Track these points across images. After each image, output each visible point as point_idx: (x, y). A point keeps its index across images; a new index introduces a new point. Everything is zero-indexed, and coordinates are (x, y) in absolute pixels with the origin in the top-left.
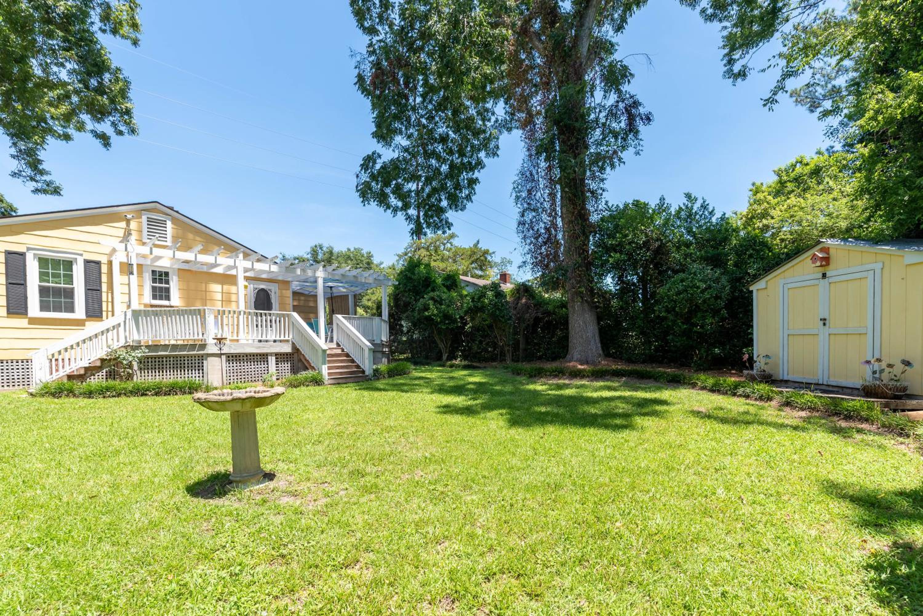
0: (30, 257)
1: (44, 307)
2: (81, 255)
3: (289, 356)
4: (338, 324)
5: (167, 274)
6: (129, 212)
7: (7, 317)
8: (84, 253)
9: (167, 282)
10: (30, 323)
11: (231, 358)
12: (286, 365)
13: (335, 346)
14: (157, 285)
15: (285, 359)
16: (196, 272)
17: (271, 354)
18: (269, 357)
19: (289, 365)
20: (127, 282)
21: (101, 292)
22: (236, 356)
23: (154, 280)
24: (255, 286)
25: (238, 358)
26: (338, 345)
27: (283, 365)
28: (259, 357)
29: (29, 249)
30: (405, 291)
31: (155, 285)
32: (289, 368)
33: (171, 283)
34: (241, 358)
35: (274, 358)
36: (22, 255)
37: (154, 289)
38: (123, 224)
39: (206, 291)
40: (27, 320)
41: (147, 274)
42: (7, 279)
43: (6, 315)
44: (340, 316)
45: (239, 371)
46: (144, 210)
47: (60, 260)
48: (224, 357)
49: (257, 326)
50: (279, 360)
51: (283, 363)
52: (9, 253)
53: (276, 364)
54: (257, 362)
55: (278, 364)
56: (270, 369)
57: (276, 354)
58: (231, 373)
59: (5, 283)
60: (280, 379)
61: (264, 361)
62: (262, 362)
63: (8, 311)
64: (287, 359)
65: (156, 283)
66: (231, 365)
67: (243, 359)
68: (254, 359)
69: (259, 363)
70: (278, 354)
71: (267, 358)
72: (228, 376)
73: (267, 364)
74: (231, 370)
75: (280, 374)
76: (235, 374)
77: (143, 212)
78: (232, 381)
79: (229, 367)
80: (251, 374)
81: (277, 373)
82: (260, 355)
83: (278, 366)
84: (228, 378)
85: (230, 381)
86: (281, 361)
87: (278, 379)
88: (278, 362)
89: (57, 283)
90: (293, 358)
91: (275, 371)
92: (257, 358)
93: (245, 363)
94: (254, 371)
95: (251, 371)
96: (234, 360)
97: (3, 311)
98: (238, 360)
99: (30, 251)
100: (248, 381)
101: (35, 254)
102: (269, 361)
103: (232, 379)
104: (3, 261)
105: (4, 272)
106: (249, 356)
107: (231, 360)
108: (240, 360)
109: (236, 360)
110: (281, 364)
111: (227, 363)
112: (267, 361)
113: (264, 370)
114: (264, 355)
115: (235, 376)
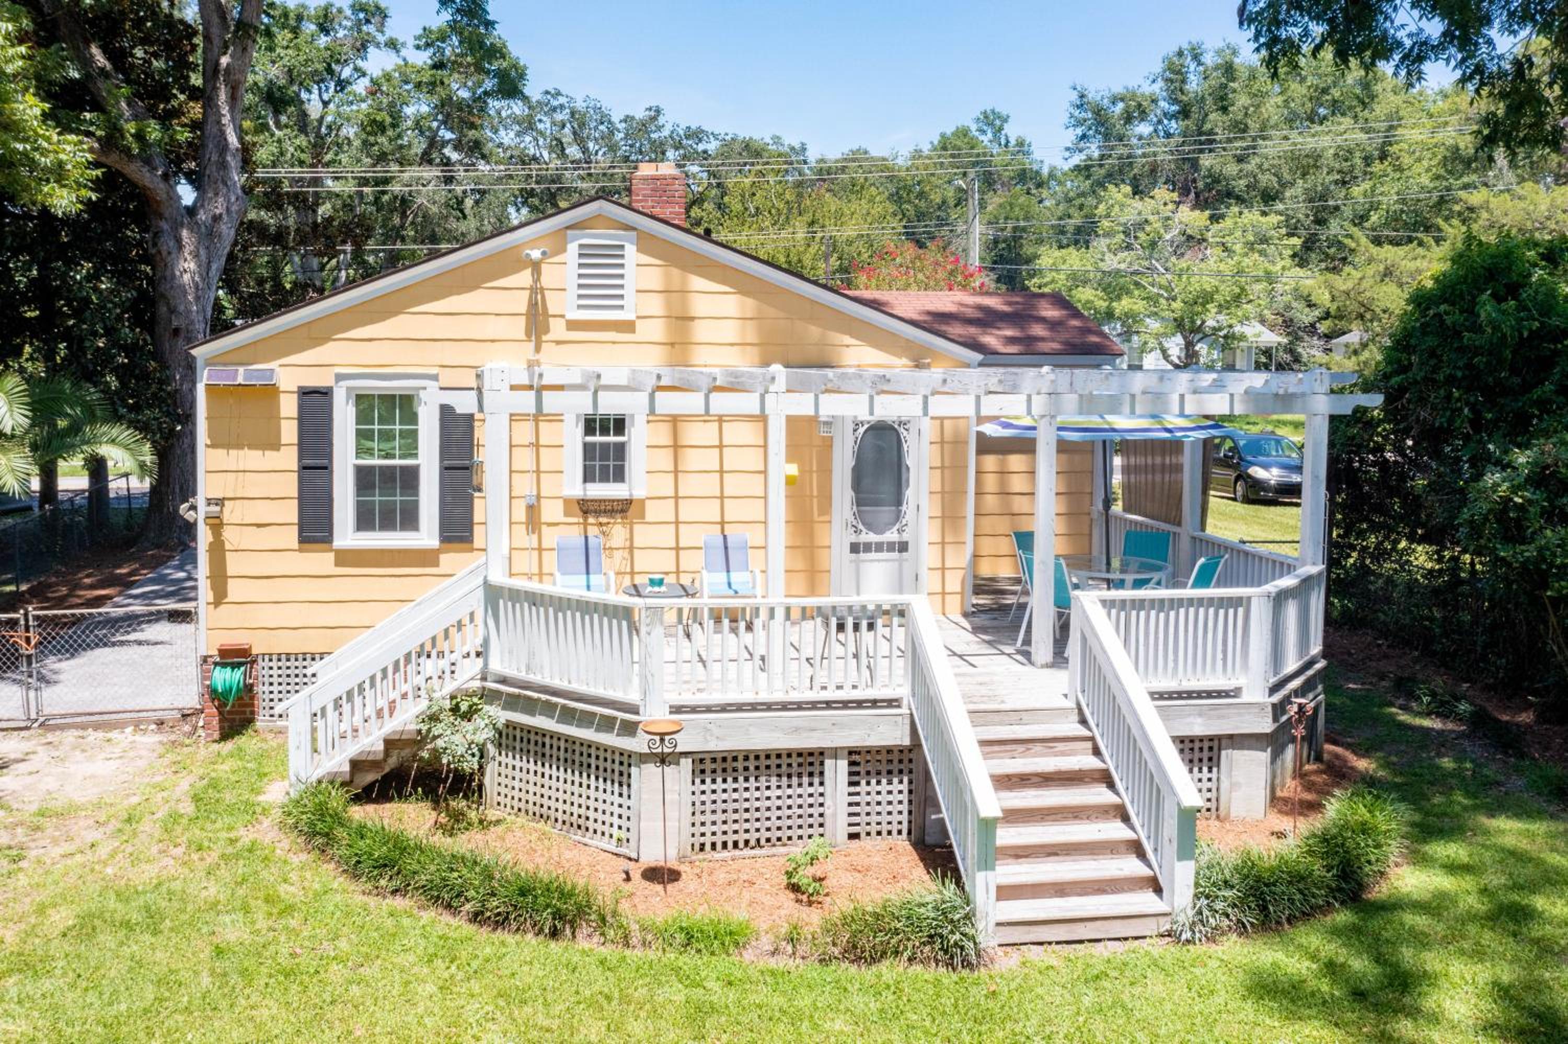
0: (339, 396)
1: (364, 521)
2: (435, 378)
3: (896, 758)
6: (533, 243)
7: (300, 550)
8: (441, 370)
9: (620, 429)
10: (338, 563)
11: (708, 766)
12: (885, 787)
14: (598, 439)
15: (884, 767)
17: (835, 753)
18: (829, 763)
19: (896, 787)
21: (472, 472)
22: (724, 759)
23: (590, 427)
25: (729, 766)
27: (874, 787)
28: (795, 761)
29: (339, 377)
30: (1429, 381)
31: (590, 439)
32: (896, 798)
33: (630, 431)
34: (740, 765)
35: (843, 765)
36: (325, 393)
37: (588, 449)
38: (524, 278)
40: (331, 555)
42: (300, 458)
43: (296, 545)
45: (732, 806)
46: (568, 228)
47: (394, 396)
48: (686, 763)
50: (862, 769)
51: (873, 781)
52: (305, 393)
53: (851, 784)
54: (789, 776)
55: (857, 784)
56: (828, 802)
57: (850, 753)
58: (708, 813)
59: (295, 467)
60: (863, 835)
61: (811, 774)
62: (805, 780)
63: (300, 535)
64: (890, 767)
65: (594, 434)
66: (708, 786)
67: (746, 769)
68: (779, 766)
69: (795, 780)
70: (859, 753)
71: (822, 763)
72: (698, 824)
73: (822, 784)
74: (708, 803)
75: (864, 819)
76: (720, 817)
77: (569, 232)
78: (708, 840)
79: (703, 792)
80: (768, 819)
81: (850, 815)
82: (800, 755)
83: (857, 789)
84: (699, 829)
85: (702, 839)
86: (868, 773)
87: (853, 836)
88: (856, 779)
89: (388, 456)
90: (910, 761)
91: (844, 810)
92: (790, 765)
93: (752, 779)
94: (779, 808)
95: (768, 809)
96: (719, 771)
97: (291, 536)
98: (730, 770)
99: (342, 383)
100: (758, 840)
101: (349, 389)
102: (827, 773)
103: (708, 834)
104: (295, 414)
105: (295, 440)
106: (762, 757)
107: (708, 772)
108: (735, 770)
109: (724, 770)
110: (868, 783)
111: (698, 781)
112: (822, 773)
113: (811, 806)
114: (811, 754)
115: (719, 822)
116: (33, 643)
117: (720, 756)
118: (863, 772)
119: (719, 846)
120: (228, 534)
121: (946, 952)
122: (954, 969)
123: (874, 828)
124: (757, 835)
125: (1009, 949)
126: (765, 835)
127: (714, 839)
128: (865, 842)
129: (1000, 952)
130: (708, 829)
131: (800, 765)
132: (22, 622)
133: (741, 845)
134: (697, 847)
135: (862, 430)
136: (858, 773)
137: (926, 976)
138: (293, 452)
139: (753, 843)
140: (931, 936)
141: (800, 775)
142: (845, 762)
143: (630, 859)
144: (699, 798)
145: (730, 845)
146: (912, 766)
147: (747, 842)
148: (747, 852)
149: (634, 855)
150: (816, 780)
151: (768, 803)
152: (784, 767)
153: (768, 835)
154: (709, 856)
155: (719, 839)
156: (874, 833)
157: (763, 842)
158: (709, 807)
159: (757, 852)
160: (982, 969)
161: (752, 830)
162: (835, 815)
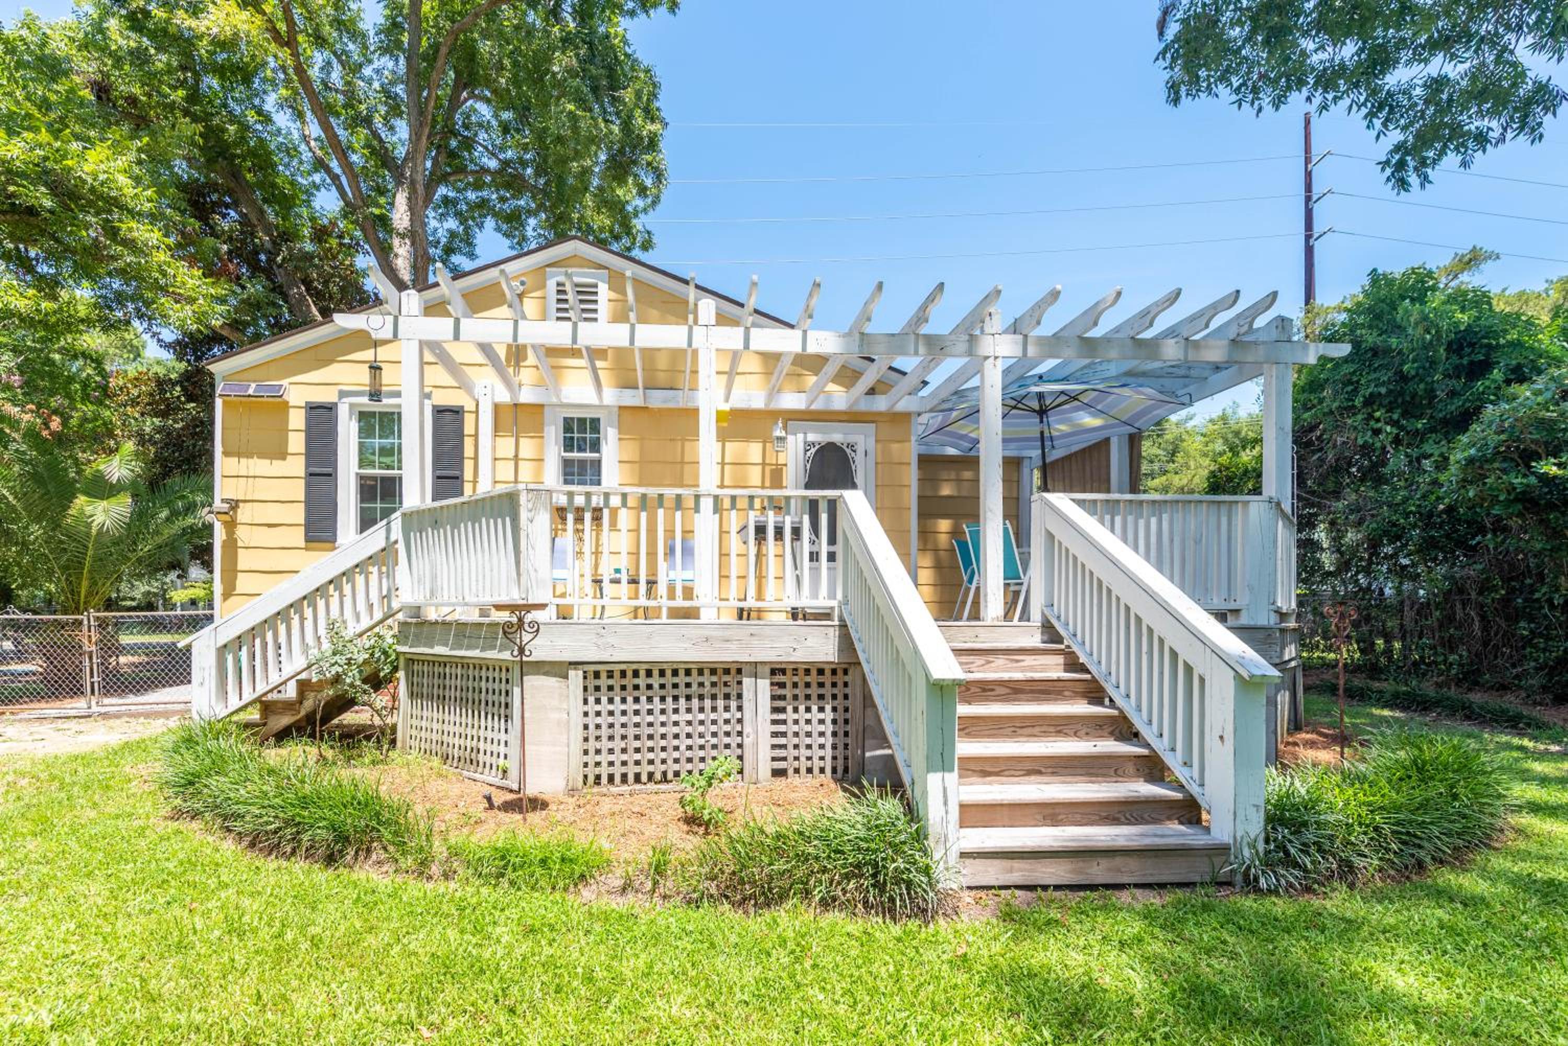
0: (343, 411)
1: (365, 521)
2: (429, 396)
3: (827, 679)
4: (1050, 536)
5: (595, 424)
7: (306, 549)
8: (434, 390)
9: (595, 446)
11: (604, 682)
12: (815, 715)
13: (1035, 640)
14: (575, 455)
15: (814, 691)
16: (660, 410)
17: (755, 668)
18: (747, 682)
19: (829, 715)
20: (511, 454)
21: (463, 482)
22: (623, 674)
23: (569, 445)
24: (811, 437)
25: (629, 681)
26: (1050, 632)
27: (803, 715)
28: (707, 679)
29: (343, 394)
31: (568, 454)
32: (829, 728)
33: (605, 448)
34: (642, 682)
35: (764, 685)
36: (330, 409)
37: (567, 464)
38: (508, 310)
39: (682, 462)
41: (553, 428)
42: (308, 466)
43: (302, 544)
44: (1061, 500)
45: (631, 731)
46: (548, 266)
47: (393, 414)
48: (576, 676)
49: (814, 557)
50: (788, 692)
51: (802, 708)
52: (312, 408)
53: (775, 710)
54: (701, 697)
55: (783, 710)
56: (747, 729)
57: (773, 672)
58: (604, 739)
59: (303, 475)
60: (791, 772)
61: (727, 697)
62: (720, 703)
63: (306, 535)
64: (821, 691)
65: (572, 451)
66: (605, 707)
67: (649, 687)
68: (688, 685)
69: (708, 703)
70: (783, 672)
71: (740, 683)
72: (592, 752)
73: (740, 708)
74: (604, 727)
75: (791, 753)
76: (618, 744)
77: (548, 269)
78: (604, 771)
79: (598, 714)
80: (676, 748)
81: (774, 747)
82: (713, 672)
83: (782, 716)
84: (592, 758)
85: (597, 771)
86: (795, 697)
87: (778, 773)
88: (781, 704)
89: (388, 467)
90: (846, 684)
91: (766, 741)
92: (701, 685)
93: (656, 700)
94: (689, 736)
95: (676, 736)
96: (617, 689)
97: (298, 537)
98: (630, 688)
99: (344, 400)
100: (665, 774)
101: (352, 406)
102: (747, 694)
103: (604, 764)
104: (302, 426)
105: (302, 449)
106: (669, 673)
107: (604, 689)
108: (636, 687)
109: (623, 688)
110: (796, 710)
111: (591, 699)
112: (740, 696)
113: (727, 734)
114: (727, 671)
115: (617, 750)
116: (94, 640)
117: (617, 668)
118: (789, 696)
119: (618, 779)
120: (242, 533)
121: (882, 891)
122: (894, 919)
123: (804, 764)
124: (663, 767)
125: (982, 894)
126: (672, 767)
127: (611, 770)
128: (794, 780)
129: (967, 897)
130: (604, 758)
131: (714, 684)
132: (86, 622)
133: (644, 778)
134: (591, 779)
135: (813, 450)
136: (782, 698)
137: (850, 928)
138: (302, 460)
139: (658, 776)
140: (858, 866)
141: (714, 697)
142: (768, 682)
143: (511, 791)
144: (592, 721)
145: (631, 778)
146: (848, 691)
147: (651, 776)
148: (651, 786)
149: (515, 787)
150: (733, 704)
151: (676, 730)
152: (695, 687)
153: (676, 767)
154: (604, 790)
155: (618, 771)
156: (803, 770)
157: (670, 776)
158: (605, 732)
159: (663, 787)
160: (941, 921)
161: (658, 761)
162: (756, 744)
